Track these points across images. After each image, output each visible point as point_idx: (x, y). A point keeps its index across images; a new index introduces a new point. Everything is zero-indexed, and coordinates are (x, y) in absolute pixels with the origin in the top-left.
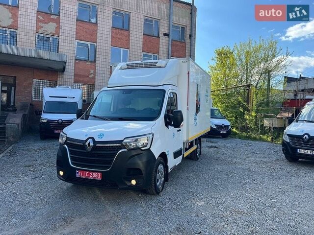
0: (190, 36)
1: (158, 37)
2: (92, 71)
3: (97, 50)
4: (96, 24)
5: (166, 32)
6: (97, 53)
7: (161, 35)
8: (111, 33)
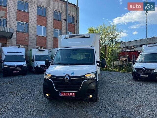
0: (77, 21)
1: (61, 21)
2: (26, 38)
3: (29, 26)
4: (28, 12)
5: (65, 18)
6: (29, 28)
7: (62, 20)
8: (36, 18)
